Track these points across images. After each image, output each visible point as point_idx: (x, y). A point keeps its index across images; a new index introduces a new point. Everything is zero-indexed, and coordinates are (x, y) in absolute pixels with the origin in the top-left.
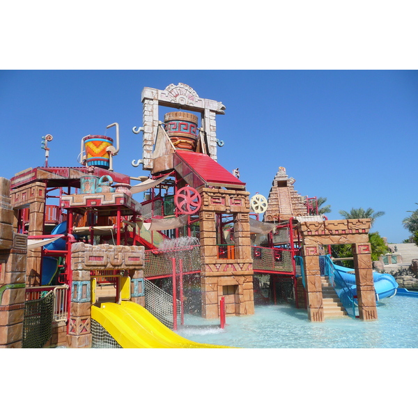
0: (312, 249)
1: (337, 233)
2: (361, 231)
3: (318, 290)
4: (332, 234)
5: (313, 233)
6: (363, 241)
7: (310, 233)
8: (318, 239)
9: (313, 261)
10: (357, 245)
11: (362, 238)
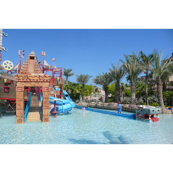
0: (20, 88)
1: (34, 81)
2: (45, 81)
3: (21, 108)
4: (31, 82)
5: (21, 81)
6: (46, 85)
7: (20, 81)
8: (24, 83)
9: (20, 94)
10: (43, 87)
11: (46, 84)
